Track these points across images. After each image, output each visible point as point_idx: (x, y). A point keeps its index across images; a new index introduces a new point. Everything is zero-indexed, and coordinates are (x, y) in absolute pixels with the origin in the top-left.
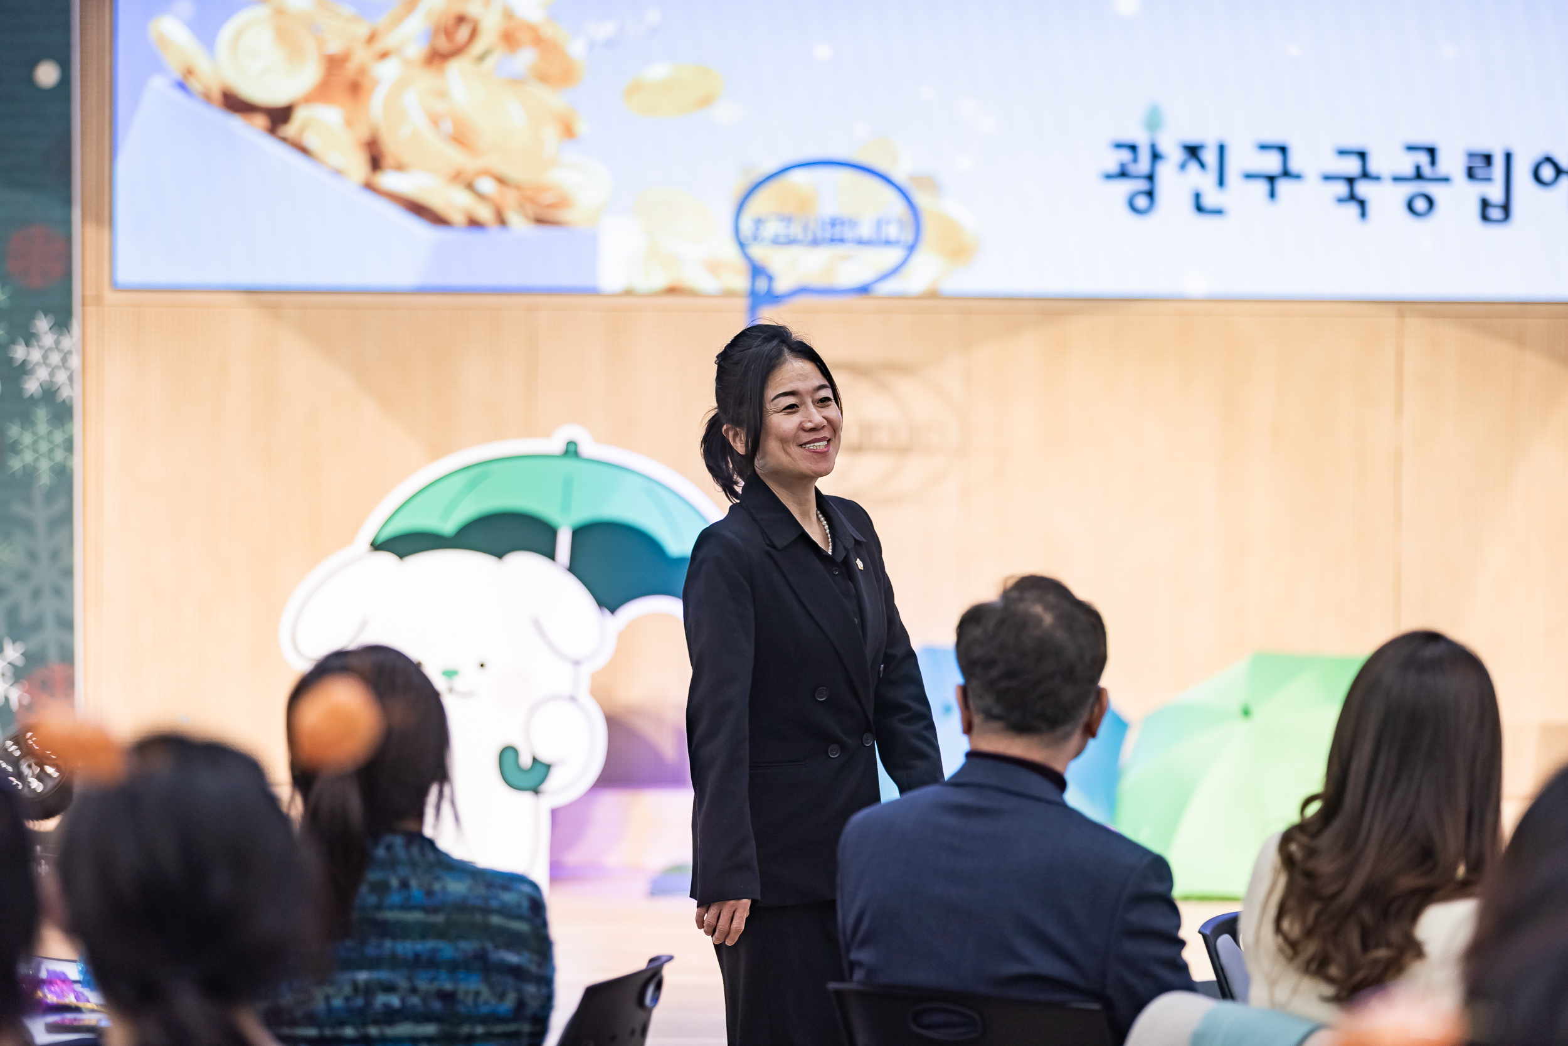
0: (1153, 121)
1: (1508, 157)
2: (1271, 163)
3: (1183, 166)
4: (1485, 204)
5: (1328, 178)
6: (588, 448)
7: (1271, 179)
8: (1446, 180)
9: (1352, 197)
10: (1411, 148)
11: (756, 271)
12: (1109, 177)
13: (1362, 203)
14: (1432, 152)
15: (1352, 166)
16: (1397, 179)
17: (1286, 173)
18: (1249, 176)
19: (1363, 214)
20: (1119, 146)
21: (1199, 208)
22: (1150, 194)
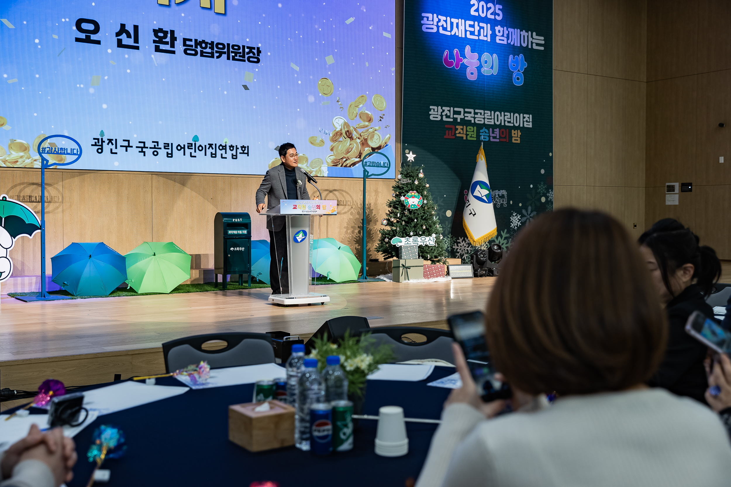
0: (102, 134)
1: (172, 144)
2: (126, 144)
3: (108, 144)
4: (168, 153)
5: (137, 147)
6: (8, 199)
7: (126, 147)
8: (160, 148)
9: (142, 151)
10: (153, 142)
11: (43, 159)
12: (92, 145)
13: (144, 152)
14: (157, 142)
15: (142, 145)
16: (151, 148)
17: (129, 146)
18: (121, 146)
19: (144, 155)
20: (94, 139)
21: (112, 153)
22: (102, 149)
